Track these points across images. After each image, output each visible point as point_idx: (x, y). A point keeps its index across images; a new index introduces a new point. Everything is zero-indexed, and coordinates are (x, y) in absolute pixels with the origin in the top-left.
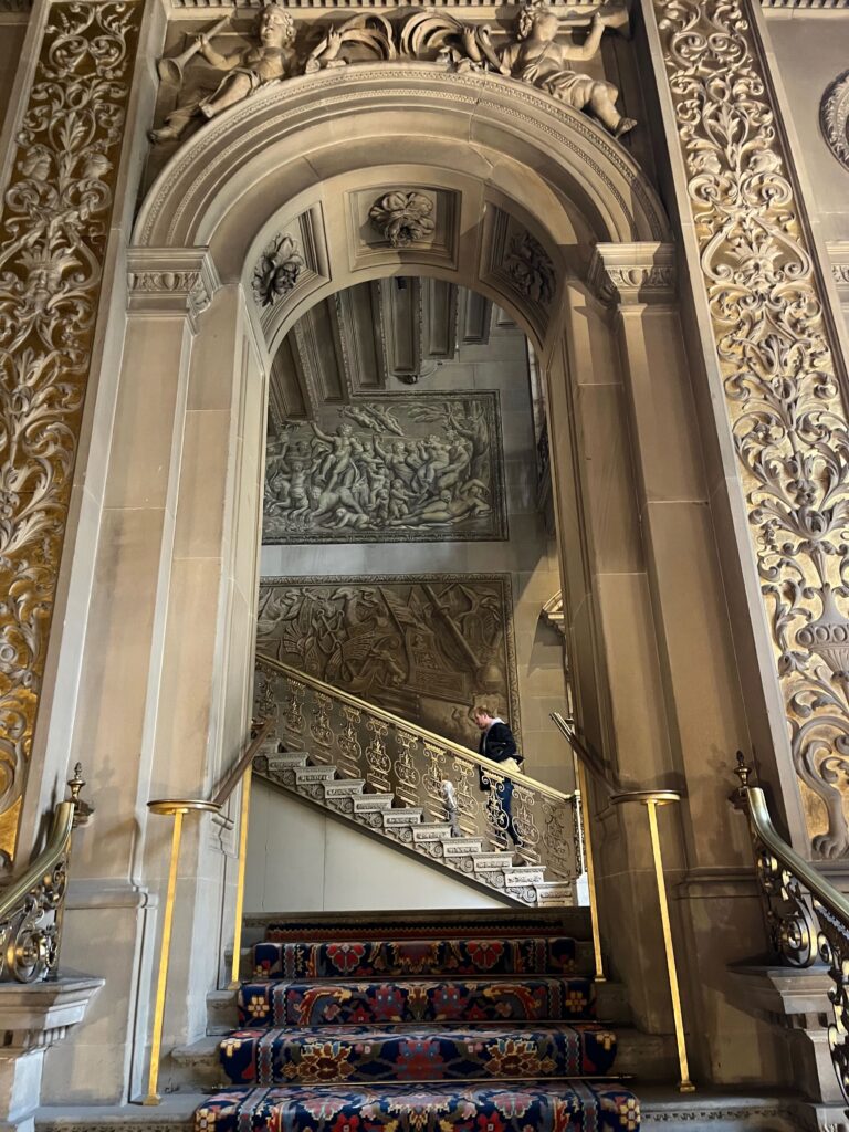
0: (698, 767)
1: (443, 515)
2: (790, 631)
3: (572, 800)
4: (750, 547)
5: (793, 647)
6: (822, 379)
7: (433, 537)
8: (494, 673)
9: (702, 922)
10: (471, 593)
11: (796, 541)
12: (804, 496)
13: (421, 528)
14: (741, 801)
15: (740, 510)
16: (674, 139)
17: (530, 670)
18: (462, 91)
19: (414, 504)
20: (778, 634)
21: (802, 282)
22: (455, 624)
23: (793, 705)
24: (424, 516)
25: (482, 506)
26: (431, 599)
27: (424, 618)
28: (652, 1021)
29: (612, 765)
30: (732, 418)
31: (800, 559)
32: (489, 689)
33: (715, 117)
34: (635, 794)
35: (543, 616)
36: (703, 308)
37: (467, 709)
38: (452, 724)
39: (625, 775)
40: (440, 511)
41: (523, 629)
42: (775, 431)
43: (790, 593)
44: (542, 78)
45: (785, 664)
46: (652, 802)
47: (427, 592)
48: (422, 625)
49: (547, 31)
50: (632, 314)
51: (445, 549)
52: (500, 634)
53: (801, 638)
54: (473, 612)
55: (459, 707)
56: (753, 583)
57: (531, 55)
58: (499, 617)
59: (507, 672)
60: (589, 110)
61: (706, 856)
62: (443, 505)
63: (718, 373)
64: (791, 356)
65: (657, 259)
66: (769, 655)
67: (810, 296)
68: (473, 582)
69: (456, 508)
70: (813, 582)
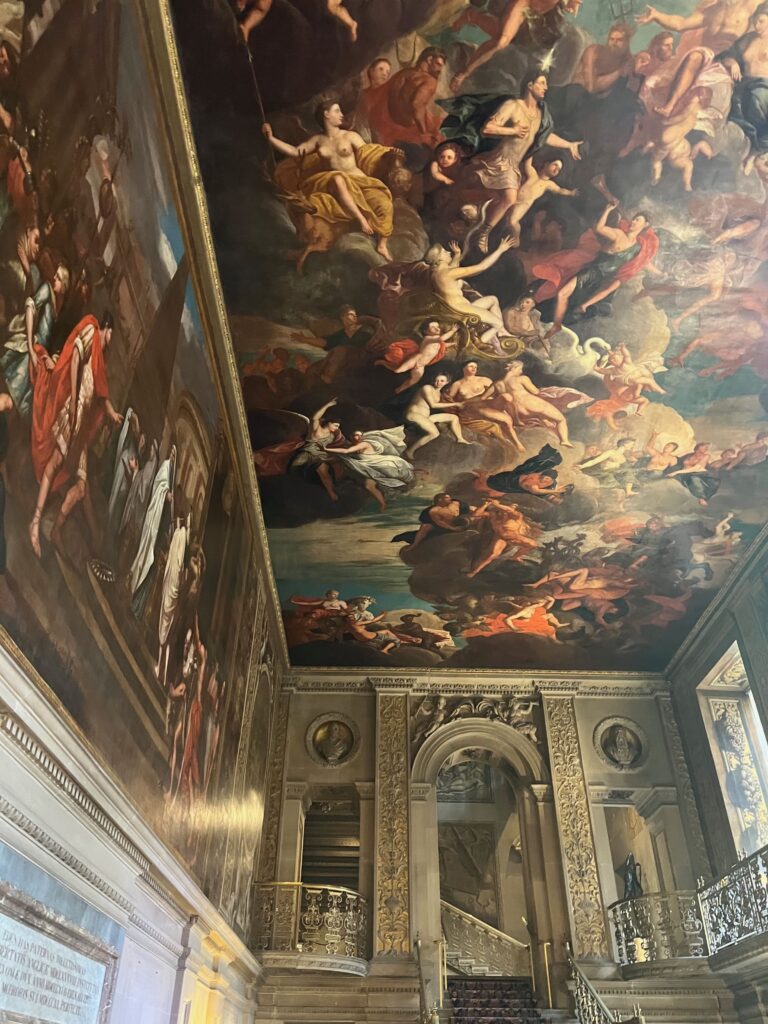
0: (556, 937)
1: (461, 787)
2: (576, 903)
3: (528, 948)
4: (568, 881)
5: (577, 907)
6: (587, 831)
7: (456, 800)
8: (489, 878)
9: (555, 973)
10: (476, 832)
11: (579, 879)
12: (581, 867)
13: (451, 794)
14: (565, 945)
15: (566, 869)
16: (551, 751)
17: (507, 876)
18: (494, 727)
19: (446, 781)
20: (573, 904)
21: (584, 802)
22: (469, 850)
23: (576, 923)
24: (452, 788)
25: (481, 783)
26: (456, 834)
27: (453, 846)
28: (545, 997)
29: (537, 935)
30: (565, 842)
31: (580, 883)
32: (486, 886)
33: (562, 744)
34: (542, 942)
35: (513, 847)
36: (558, 808)
37: (475, 897)
38: (468, 905)
39: (540, 938)
40: (460, 785)
41: (502, 853)
42: (575, 847)
43: (577, 893)
44: (517, 723)
45: (575, 912)
46: (545, 945)
47: (454, 831)
48: (452, 850)
49: (516, 707)
50: (541, 804)
51: (462, 807)
52: (491, 857)
53: (579, 905)
54: (478, 843)
55: (472, 896)
56: (568, 890)
57: (513, 715)
58: (491, 846)
59: (495, 877)
60: (528, 736)
61: (557, 959)
62: (460, 782)
63: (562, 828)
64: (579, 825)
65: (547, 789)
66: (571, 909)
67: (585, 806)
68: (477, 826)
69: (467, 784)
70: (582, 890)
